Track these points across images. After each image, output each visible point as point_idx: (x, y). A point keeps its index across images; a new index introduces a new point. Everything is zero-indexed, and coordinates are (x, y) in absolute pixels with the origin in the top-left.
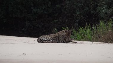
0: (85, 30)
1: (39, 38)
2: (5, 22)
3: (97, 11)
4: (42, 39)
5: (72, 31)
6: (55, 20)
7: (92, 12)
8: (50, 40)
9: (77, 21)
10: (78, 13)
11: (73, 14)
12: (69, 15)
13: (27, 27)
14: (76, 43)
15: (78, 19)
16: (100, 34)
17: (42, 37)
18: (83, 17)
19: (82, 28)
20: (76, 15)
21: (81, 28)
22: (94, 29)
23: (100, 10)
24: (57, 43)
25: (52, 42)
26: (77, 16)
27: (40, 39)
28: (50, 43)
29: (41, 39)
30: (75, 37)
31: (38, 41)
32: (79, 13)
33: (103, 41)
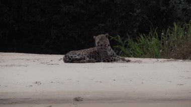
0: (149, 39)
1: (67, 55)
2: (16, 29)
3: (170, 6)
4: (72, 57)
5: (127, 42)
6: (100, 25)
7: (162, 8)
8: (84, 59)
9: (138, 24)
10: (137, 11)
11: (130, 13)
12: (123, 15)
13: (53, 37)
14: (129, 61)
15: (139, 20)
16: (174, 45)
17: (71, 54)
18: (147, 18)
19: (143, 35)
20: (135, 14)
21: (142, 37)
22: (163, 38)
23: (175, 5)
24: (97, 62)
25: (89, 62)
26: (137, 16)
27: (67, 57)
28: (84, 62)
29: (70, 56)
30: (132, 52)
31: (64, 59)
32: (140, 10)
33: (179, 56)
